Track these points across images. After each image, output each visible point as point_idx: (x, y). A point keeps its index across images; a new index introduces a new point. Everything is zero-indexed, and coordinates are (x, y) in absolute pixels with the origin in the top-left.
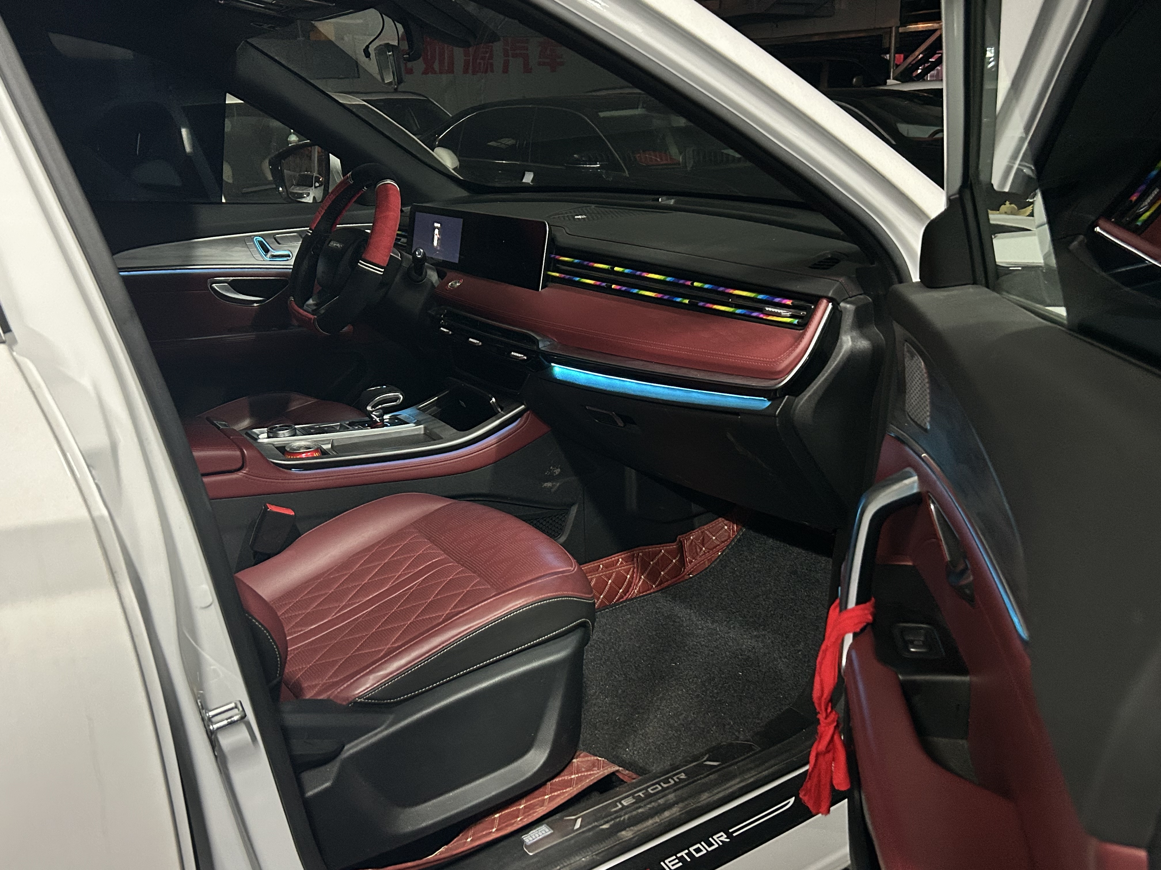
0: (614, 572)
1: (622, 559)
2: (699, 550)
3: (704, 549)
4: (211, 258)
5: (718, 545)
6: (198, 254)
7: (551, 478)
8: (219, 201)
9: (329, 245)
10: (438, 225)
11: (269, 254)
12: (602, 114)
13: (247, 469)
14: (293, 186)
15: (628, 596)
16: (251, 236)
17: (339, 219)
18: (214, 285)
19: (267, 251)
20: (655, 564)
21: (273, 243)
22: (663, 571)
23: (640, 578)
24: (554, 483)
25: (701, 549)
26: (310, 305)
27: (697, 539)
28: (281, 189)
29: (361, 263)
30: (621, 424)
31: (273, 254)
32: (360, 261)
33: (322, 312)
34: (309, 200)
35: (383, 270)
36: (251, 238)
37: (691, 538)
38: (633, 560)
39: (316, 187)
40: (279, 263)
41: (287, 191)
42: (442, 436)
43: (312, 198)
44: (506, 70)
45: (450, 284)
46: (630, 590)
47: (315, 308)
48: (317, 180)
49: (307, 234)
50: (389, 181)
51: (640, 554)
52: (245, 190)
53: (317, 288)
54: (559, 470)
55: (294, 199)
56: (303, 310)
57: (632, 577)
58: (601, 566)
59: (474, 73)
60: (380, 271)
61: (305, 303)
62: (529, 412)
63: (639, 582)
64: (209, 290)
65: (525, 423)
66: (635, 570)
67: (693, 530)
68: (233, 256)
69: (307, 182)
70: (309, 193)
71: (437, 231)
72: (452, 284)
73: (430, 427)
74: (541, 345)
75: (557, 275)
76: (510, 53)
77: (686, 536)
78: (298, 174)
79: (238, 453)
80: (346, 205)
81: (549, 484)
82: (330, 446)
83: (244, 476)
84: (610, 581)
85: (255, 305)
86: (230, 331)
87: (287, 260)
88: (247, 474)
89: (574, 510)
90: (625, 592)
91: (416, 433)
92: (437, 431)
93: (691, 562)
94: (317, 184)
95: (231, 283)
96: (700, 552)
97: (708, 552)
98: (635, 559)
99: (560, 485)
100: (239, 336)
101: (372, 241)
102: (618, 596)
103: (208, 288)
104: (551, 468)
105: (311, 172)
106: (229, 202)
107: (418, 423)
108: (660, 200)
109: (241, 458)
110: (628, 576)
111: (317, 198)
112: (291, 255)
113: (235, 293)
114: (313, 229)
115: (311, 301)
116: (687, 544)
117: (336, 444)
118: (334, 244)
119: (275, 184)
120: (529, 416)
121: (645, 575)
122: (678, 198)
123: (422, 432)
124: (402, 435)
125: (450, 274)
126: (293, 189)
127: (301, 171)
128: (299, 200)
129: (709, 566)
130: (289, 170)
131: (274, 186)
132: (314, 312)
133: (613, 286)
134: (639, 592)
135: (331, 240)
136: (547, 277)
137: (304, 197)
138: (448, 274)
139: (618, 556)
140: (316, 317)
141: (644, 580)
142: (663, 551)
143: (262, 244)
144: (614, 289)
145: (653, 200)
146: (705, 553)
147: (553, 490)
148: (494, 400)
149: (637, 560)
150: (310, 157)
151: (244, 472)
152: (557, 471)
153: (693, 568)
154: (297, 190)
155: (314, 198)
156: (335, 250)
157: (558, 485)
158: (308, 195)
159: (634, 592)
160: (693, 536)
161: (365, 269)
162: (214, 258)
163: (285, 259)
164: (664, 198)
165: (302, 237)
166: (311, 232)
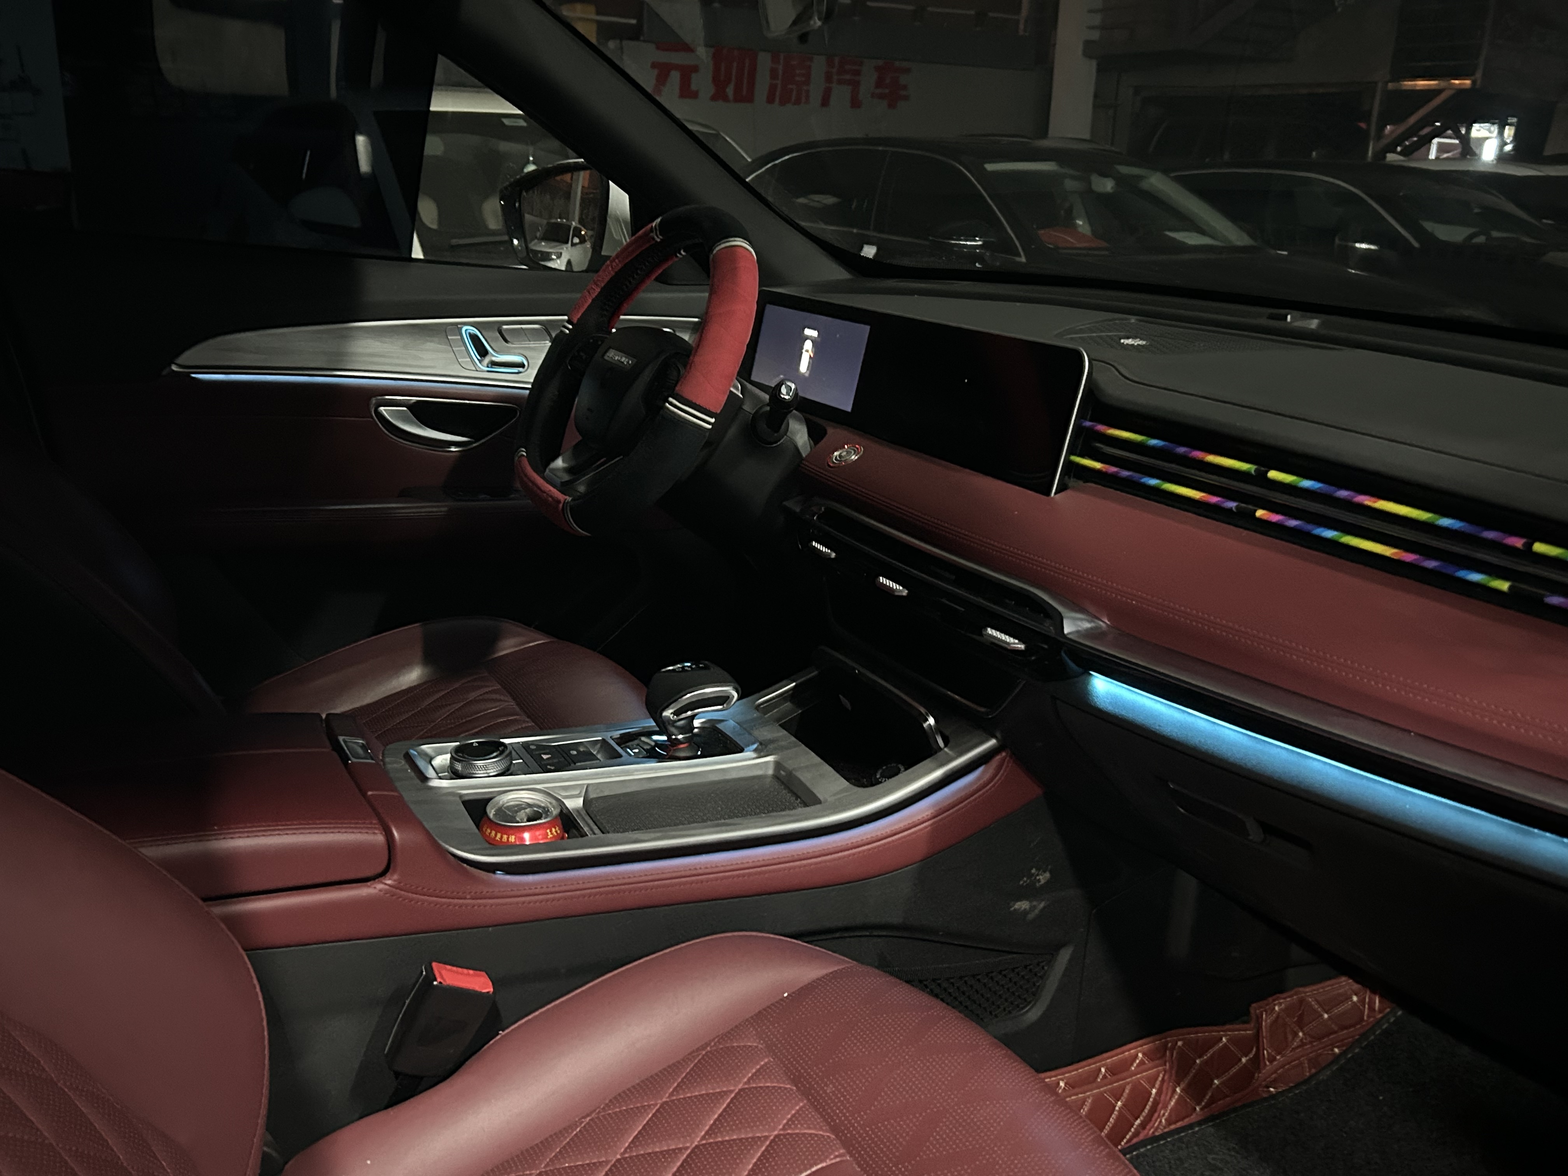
0: (1128, 1083)
1: (1144, 1054)
2: (1290, 1037)
3: (1301, 1034)
4: (382, 360)
5: (1335, 1032)
6: (360, 350)
7: (1031, 892)
8: (408, 256)
9: (606, 357)
10: (814, 333)
11: (487, 360)
12: (990, 167)
13: (396, 877)
14: (536, 241)
15: (1150, 1132)
16: (456, 324)
17: (626, 307)
18: (382, 408)
19: (483, 352)
20: (1205, 1063)
21: (496, 340)
22: (1217, 1077)
23: (1174, 1091)
24: (1035, 903)
25: (1296, 1034)
26: (558, 469)
27: (1287, 1010)
28: (516, 242)
29: (671, 404)
30: (1255, 834)
31: (494, 359)
32: (671, 399)
33: (582, 489)
34: (559, 264)
35: (713, 420)
36: (457, 328)
37: (1277, 1008)
38: (1164, 1055)
39: (573, 245)
40: (505, 377)
41: (527, 247)
42: (821, 798)
43: (565, 263)
44: (825, 102)
45: (836, 454)
46: (1154, 1119)
47: (566, 477)
48: (577, 232)
49: (562, 332)
50: (739, 242)
51: (1180, 1043)
52: (454, 242)
53: (572, 437)
54: (1048, 875)
55: (536, 261)
56: (544, 478)
57: (1159, 1093)
58: (1103, 1070)
59: (783, 103)
60: (706, 422)
61: (548, 464)
62: (1004, 754)
63: (1171, 1099)
64: (372, 417)
65: (995, 776)
66: (1166, 1077)
67: (1282, 992)
68: (421, 358)
69: (559, 235)
70: (561, 254)
71: (808, 345)
72: (840, 456)
73: (790, 765)
74: (1068, 628)
75: (1098, 465)
76: (835, 77)
77: (1267, 1005)
78: (545, 222)
79: (379, 838)
80: (642, 281)
81: (1022, 905)
82: (579, 802)
83: (386, 892)
84: (1119, 1103)
85: (453, 449)
86: (404, 495)
87: (519, 373)
88: (397, 888)
89: (1064, 956)
90: (1143, 1126)
91: (759, 772)
92: (805, 777)
93: (1272, 1059)
94: (576, 240)
95: (412, 407)
96: (1293, 1039)
97: (1311, 1042)
98: (1168, 1053)
99: (1044, 908)
100: (417, 507)
101: (697, 359)
102: (1130, 1134)
103: (370, 412)
104: (1033, 871)
105: (567, 220)
106: (429, 258)
107: (762, 751)
108: (1289, 317)
109: (386, 847)
110: (1154, 1091)
111: (574, 263)
112: (526, 363)
113: (420, 427)
114: (575, 321)
115: (559, 463)
116: (1266, 1020)
117: (592, 795)
118: (614, 356)
119: (508, 234)
120: (1004, 760)
121: (1183, 1085)
122: (1325, 317)
123: (770, 772)
124: (728, 777)
125: (833, 432)
126: (535, 245)
127: (551, 217)
128: (543, 263)
129: (1312, 1077)
130: (532, 214)
131: (506, 238)
132: (565, 487)
133: (1260, 513)
134: (1169, 1122)
135: (610, 348)
136: (1072, 469)
137: (553, 259)
138: (830, 431)
139: (1135, 1048)
140: (569, 499)
141: (1180, 1096)
142: (1224, 1039)
143: (474, 339)
144: (1260, 520)
145: (1272, 317)
146: (1302, 1044)
147: (1031, 916)
148: (931, 721)
149: (1172, 1055)
150: (568, 195)
151: (389, 882)
152: (1043, 878)
153: (1275, 1072)
154: (543, 247)
155: (569, 263)
156: (614, 368)
157: (1042, 905)
158: (559, 256)
159: (1161, 1121)
160: (1280, 1004)
161: (679, 416)
162: (387, 360)
163: (515, 370)
164: (1297, 314)
165: (550, 335)
166: (571, 327)
